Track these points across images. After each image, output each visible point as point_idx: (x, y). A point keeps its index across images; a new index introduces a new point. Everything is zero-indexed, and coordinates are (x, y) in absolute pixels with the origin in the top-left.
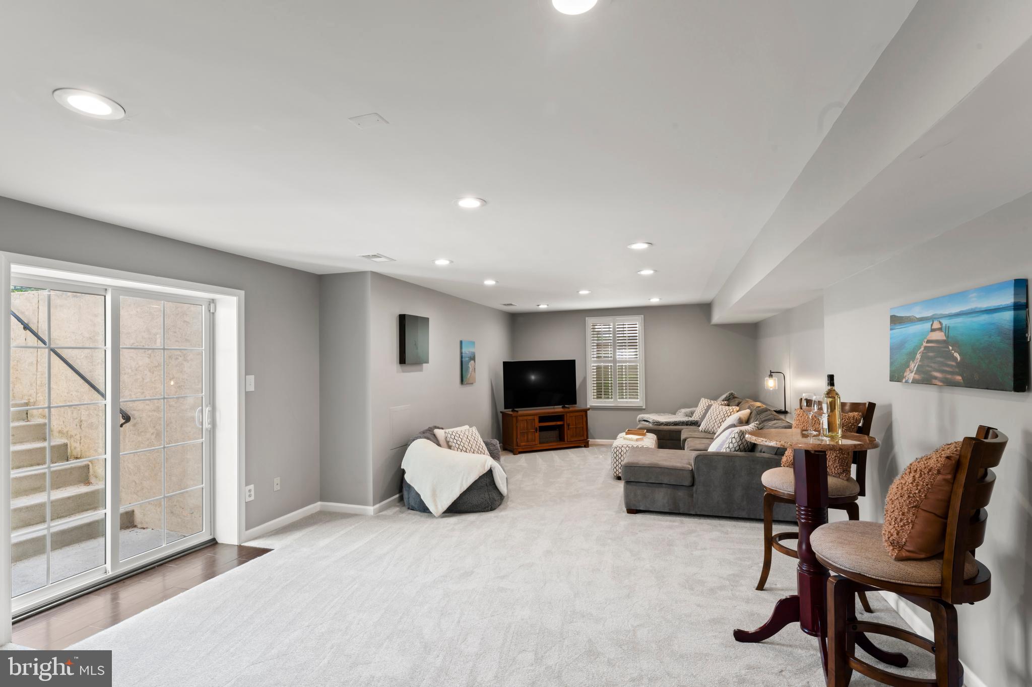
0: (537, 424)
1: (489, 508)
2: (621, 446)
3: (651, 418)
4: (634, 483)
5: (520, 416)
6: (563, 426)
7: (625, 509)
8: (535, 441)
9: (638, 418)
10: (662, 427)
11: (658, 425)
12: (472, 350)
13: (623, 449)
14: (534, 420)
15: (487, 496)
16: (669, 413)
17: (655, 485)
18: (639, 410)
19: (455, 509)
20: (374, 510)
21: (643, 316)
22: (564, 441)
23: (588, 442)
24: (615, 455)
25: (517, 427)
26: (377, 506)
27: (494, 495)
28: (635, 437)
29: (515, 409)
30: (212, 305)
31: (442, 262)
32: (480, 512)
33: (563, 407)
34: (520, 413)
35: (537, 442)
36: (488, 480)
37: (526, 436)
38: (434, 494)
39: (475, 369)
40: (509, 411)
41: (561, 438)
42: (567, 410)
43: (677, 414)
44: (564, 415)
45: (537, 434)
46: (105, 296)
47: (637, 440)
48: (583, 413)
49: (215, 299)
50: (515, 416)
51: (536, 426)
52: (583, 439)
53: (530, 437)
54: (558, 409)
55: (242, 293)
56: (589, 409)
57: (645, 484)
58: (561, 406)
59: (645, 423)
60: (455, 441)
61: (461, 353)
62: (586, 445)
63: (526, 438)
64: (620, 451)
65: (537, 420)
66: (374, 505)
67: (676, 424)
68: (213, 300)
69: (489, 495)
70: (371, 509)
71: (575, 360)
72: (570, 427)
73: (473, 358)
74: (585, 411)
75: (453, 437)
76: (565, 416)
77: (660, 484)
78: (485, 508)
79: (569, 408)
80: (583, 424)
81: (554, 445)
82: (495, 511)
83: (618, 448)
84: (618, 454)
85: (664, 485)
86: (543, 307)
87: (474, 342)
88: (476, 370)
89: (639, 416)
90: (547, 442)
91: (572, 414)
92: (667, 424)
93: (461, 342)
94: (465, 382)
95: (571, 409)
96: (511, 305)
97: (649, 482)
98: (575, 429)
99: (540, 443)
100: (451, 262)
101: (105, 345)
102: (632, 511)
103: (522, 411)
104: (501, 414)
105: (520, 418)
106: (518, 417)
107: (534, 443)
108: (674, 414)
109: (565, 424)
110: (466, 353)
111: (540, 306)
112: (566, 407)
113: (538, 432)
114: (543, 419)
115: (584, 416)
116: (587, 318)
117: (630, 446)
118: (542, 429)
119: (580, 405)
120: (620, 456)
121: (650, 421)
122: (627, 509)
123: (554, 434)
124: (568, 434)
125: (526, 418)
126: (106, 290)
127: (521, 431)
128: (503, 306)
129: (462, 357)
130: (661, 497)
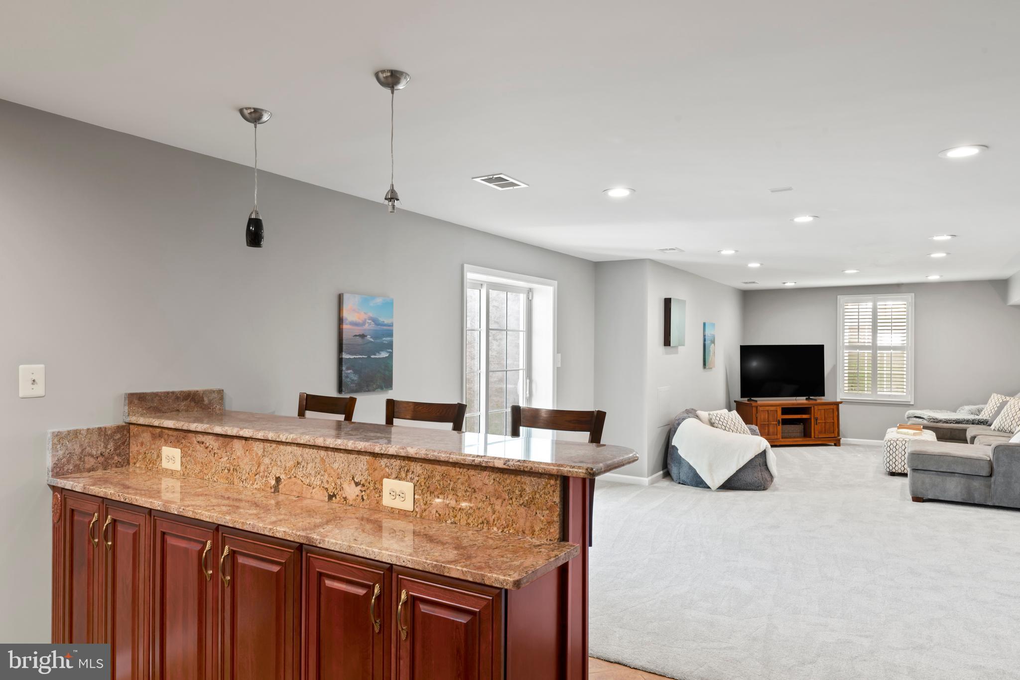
0: (780, 417)
1: (762, 487)
2: (896, 440)
3: (926, 413)
4: (922, 471)
5: (760, 406)
6: (809, 420)
7: (910, 497)
8: (777, 435)
9: (907, 414)
10: (940, 425)
11: (934, 422)
12: (712, 333)
13: (898, 442)
14: (777, 411)
15: (760, 475)
16: (948, 410)
17: (946, 474)
18: (907, 405)
19: (729, 485)
20: (649, 481)
21: (913, 294)
22: (811, 437)
23: (839, 440)
24: (888, 449)
25: (757, 418)
26: (650, 478)
27: (766, 475)
28: (911, 431)
29: (752, 399)
30: (530, 293)
31: (728, 252)
32: (753, 490)
33: (806, 399)
34: (758, 402)
35: (779, 436)
36: (761, 460)
37: (767, 428)
38: (711, 469)
39: (714, 352)
40: (745, 400)
41: (806, 434)
42: (811, 402)
43: (958, 411)
44: (811, 407)
45: (780, 427)
46: (480, 290)
47: (914, 434)
48: (835, 407)
49: (532, 289)
50: (754, 406)
51: (778, 419)
52: (833, 436)
53: (771, 430)
54: (801, 400)
55: (556, 282)
56: (841, 403)
57: (935, 472)
58: (805, 398)
59: (917, 419)
60: (721, 423)
61: (704, 336)
62: (837, 443)
63: (767, 431)
64: (895, 444)
65: (780, 412)
66: (648, 477)
67: (958, 422)
68: (530, 289)
69: (762, 475)
70: (646, 480)
71: (823, 346)
72: (818, 421)
73: (713, 342)
74: (837, 404)
75: (718, 419)
76: (813, 408)
77: (953, 473)
78: (758, 487)
79: (816, 400)
80: (833, 420)
81: (800, 441)
82: (766, 491)
83: (892, 442)
84: (892, 447)
85: (956, 474)
86: (790, 284)
87: (714, 324)
88: (716, 354)
89: (908, 412)
90: (790, 437)
91: (820, 407)
92: (947, 422)
93: (704, 324)
94: (707, 367)
95: (819, 401)
96: (754, 282)
97: (940, 470)
98: (824, 424)
99: (782, 438)
100: (736, 251)
101: (480, 328)
102: (917, 499)
103: (761, 401)
104: (735, 404)
105: (760, 409)
106: (759, 407)
107: (776, 436)
108: (955, 411)
109: (812, 418)
110: (708, 336)
111: (786, 284)
112: (812, 399)
113: (780, 424)
114: (786, 410)
115: (835, 410)
116: (838, 296)
117: (907, 440)
118: (785, 422)
119: (828, 397)
120: (894, 450)
121: (924, 417)
122: (912, 497)
123: (799, 428)
124: (815, 429)
125: (767, 408)
126: (482, 285)
127: (762, 423)
128: (744, 284)
129: (705, 340)
130: (953, 487)
